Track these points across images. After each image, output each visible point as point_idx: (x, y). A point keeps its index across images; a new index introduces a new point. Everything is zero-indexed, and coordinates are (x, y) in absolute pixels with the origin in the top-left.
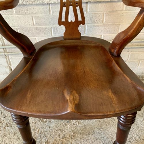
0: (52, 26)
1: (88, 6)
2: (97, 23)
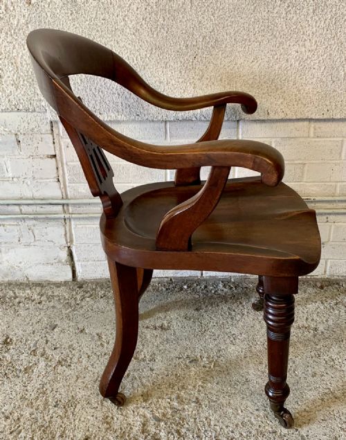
1: (240, 127)
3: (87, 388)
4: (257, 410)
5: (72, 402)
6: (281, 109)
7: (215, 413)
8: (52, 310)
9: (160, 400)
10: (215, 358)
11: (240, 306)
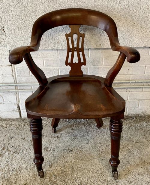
0: (59, 68)
1: (89, 52)
2: (97, 66)
3: (26, 163)
6: (106, 44)
7: (80, 172)
8: (11, 130)
9: (57, 168)
10: (80, 149)
11: (90, 128)
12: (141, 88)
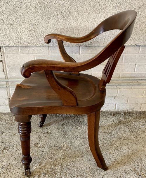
1: (80, 49)
3: (16, 160)
4: (86, 169)
5: (10, 166)
6: (98, 42)
7: (69, 170)
9: (46, 165)
10: (70, 146)
11: (80, 123)
12: (130, 85)
